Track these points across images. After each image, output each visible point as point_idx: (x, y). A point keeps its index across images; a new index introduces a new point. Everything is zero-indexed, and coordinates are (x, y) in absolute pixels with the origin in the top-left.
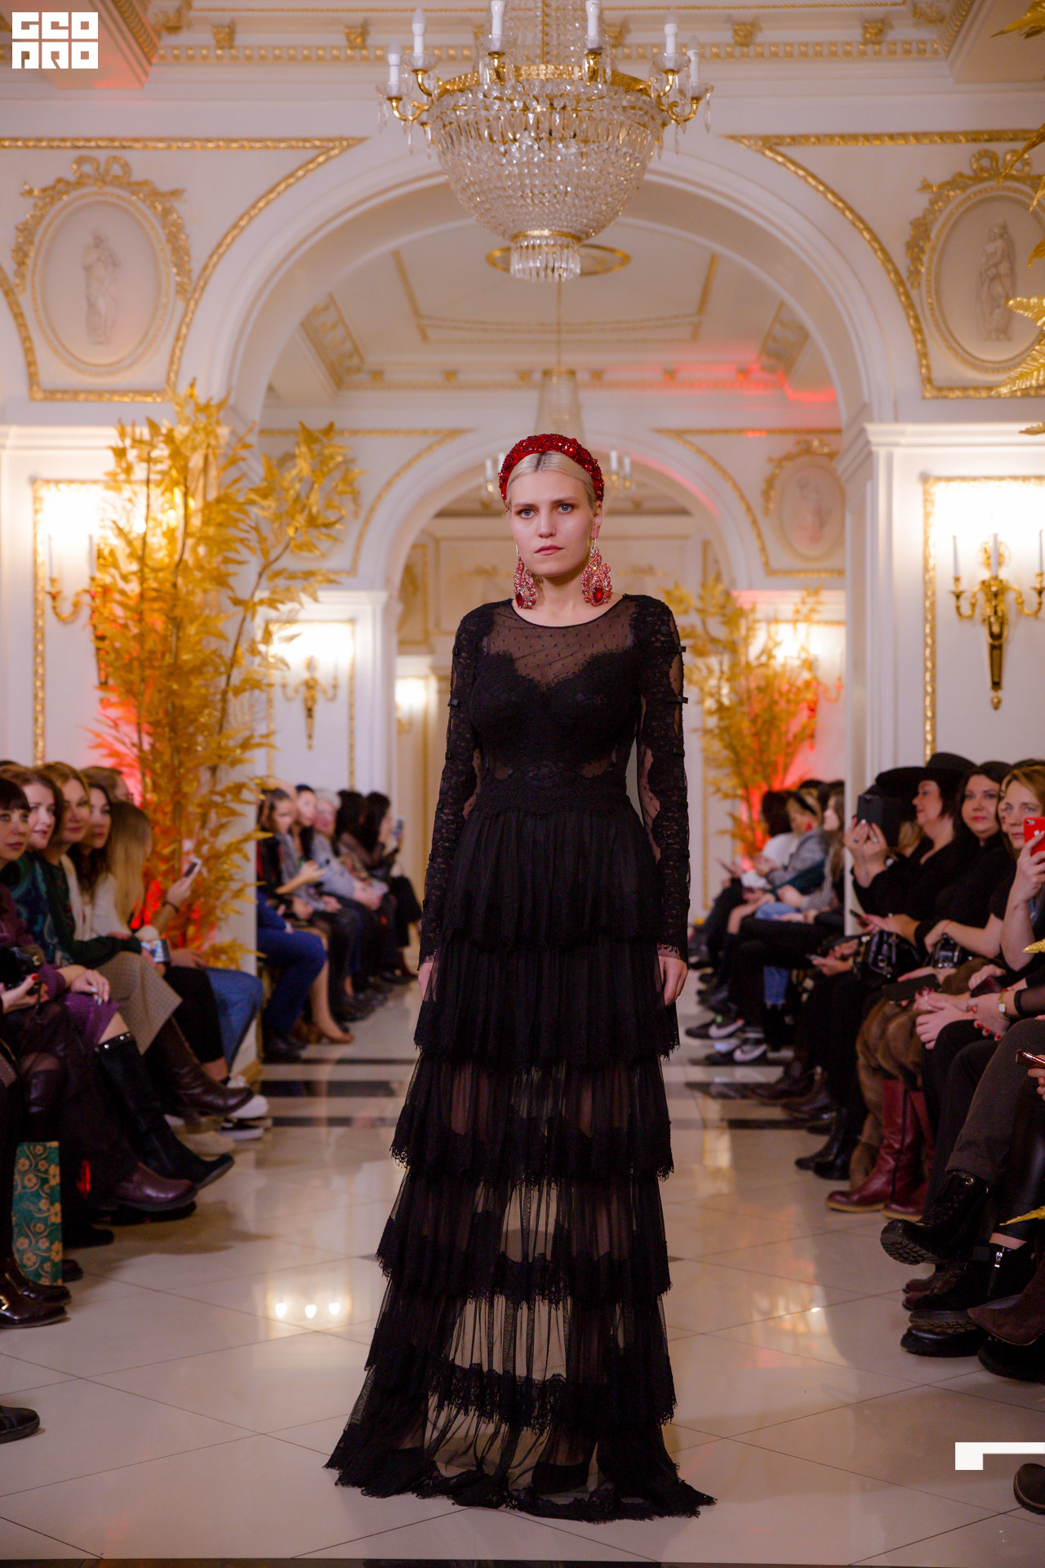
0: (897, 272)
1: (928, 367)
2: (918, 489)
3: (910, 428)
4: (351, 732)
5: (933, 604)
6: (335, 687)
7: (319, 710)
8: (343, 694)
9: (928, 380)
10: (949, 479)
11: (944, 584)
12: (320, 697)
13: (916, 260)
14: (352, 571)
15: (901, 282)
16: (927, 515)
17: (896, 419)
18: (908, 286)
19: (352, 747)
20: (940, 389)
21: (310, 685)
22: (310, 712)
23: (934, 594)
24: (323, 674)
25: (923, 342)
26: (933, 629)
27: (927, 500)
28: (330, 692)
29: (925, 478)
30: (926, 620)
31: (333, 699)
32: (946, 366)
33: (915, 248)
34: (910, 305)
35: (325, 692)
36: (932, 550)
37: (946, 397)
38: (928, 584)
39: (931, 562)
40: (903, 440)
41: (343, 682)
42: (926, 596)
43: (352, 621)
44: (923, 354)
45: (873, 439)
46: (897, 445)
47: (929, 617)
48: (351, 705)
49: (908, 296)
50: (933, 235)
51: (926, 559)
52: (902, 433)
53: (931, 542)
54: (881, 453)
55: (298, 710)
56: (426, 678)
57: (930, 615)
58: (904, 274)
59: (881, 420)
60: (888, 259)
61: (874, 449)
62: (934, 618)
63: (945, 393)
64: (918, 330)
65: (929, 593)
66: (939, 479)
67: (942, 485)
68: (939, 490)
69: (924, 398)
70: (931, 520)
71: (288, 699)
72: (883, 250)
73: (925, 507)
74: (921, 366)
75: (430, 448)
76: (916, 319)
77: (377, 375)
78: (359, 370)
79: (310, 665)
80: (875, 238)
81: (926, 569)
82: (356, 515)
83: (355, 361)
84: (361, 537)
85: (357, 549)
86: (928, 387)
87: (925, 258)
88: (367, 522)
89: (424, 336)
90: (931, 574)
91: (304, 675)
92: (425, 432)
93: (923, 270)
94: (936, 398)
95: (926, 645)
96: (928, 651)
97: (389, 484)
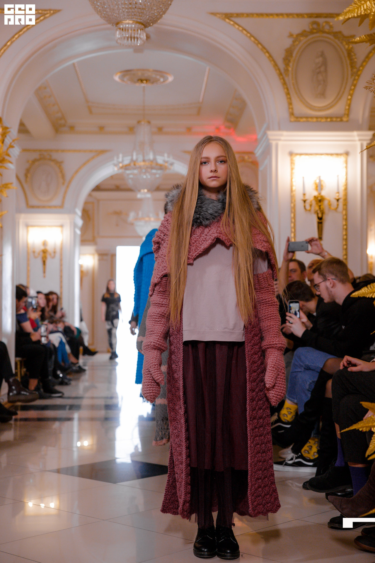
0: (279, 70)
1: (292, 109)
2: (288, 158)
3: (285, 133)
4: (61, 271)
5: (294, 205)
6: (55, 252)
7: (49, 261)
8: (58, 255)
9: (292, 114)
10: (301, 154)
11: (299, 197)
12: (49, 257)
13: (287, 65)
14: (62, 206)
15: (280, 74)
16: (292, 169)
17: (280, 129)
18: (284, 75)
19: (61, 277)
20: (297, 118)
21: (45, 252)
22: (44, 263)
23: (295, 201)
24: (50, 248)
25: (290, 98)
26: (294, 215)
27: (292, 163)
28: (53, 255)
29: (291, 154)
30: (292, 212)
31: (54, 257)
32: (300, 108)
33: (287, 60)
34: (284, 84)
35: (50, 254)
36: (294, 184)
37: (299, 121)
38: (292, 197)
39: (294, 188)
40: (282, 138)
41: (58, 250)
42: (292, 202)
43: (62, 226)
44: (290, 104)
45: (271, 137)
46: (280, 140)
47: (293, 211)
48: (61, 260)
49: (283, 79)
50: (294, 55)
51: (292, 186)
52: (282, 135)
53: (293, 180)
54: (274, 143)
55: (39, 262)
56: (93, 255)
57: (293, 209)
58: (282, 71)
59: (273, 130)
60: (276, 65)
61: (271, 141)
62: (295, 211)
63: (299, 119)
64: (288, 94)
65: (293, 201)
66: (297, 154)
67: (298, 157)
68: (297, 159)
69: (291, 121)
70: (294, 171)
71: (35, 257)
72: (274, 61)
73: (291, 166)
74: (289, 108)
75: (93, 158)
76: (287, 89)
77: (72, 128)
78: (64, 126)
79: (45, 244)
80: (270, 56)
81: (292, 191)
82: (63, 184)
83: (62, 122)
84: (65, 193)
85: (64, 197)
86: (292, 117)
87: (291, 64)
88: (68, 187)
89: (91, 112)
90: (294, 193)
91: (42, 248)
92: (91, 151)
93: (290, 69)
94: (295, 121)
95: (292, 222)
96: (292, 225)
97: (77, 172)
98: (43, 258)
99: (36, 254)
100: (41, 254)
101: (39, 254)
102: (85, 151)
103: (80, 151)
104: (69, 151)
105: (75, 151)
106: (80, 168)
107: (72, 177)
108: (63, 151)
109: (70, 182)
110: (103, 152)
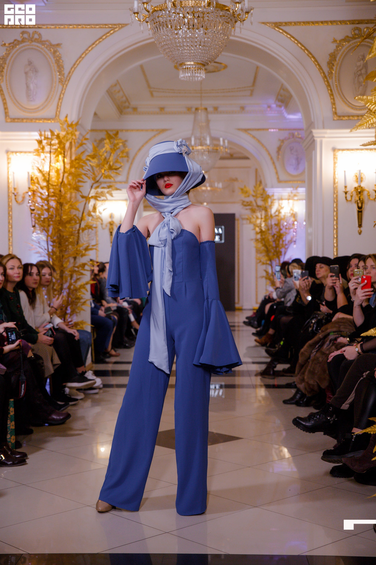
0: (324, 73)
1: (335, 108)
2: (332, 153)
3: (328, 131)
5: (337, 196)
9: (335, 113)
10: (343, 150)
11: (341, 189)
13: (331, 68)
14: (126, 182)
15: (325, 77)
16: (335, 163)
17: (324, 128)
18: (328, 78)
20: (340, 116)
22: (111, 233)
23: (337, 192)
24: (116, 219)
25: (334, 99)
26: (337, 205)
27: (335, 157)
29: (334, 150)
30: (334, 202)
32: (342, 108)
33: (330, 64)
34: (329, 85)
36: (337, 176)
37: (342, 120)
38: (335, 188)
39: (336, 180)
40: (326, 136)
42: (334, 193)
44: (334, 104)
45: (315, 135)
46: (324, 137)
47: (336, 201)
49: (328, 82)
50: (337, 59)
51: (334, 179)
52: (326, 133)
53: (336, 173)
54: (318, 140)
55: (107, 233)
57: (336, 200)
58: (327, 74)
59: (318, 128)
60: (321, 68)
61: (315, 139)
63: (342, 118)
64: (332, 95)
65: (336, 192)
66: (339, 150)
67: (340, 152)
68: (339, 154)
69: (334, 120)
70: (336, 165)
71: (103, 229)
72: (319, 65)
73: (334, 160)
74: (333, 108)
75: (155, 136)
76: (331, 90)
77: (135, 109)
78: (128, 107)
79: (111, 216)
80: (316, 60)
81: (334, 183)
82: (128, 161)
83: (127, 104)
84: (130, 169)
85: (128, 173)
86: (335, 116)
87: (334, 68)
88: (132, 163)
89: (152, 95)
90: (336, 185)
91: (110, 220)
92: (153, 130)
93: (334, 72)
94: (338, 120)
95: (334, 211)
96: (335, 213)
97: (140, 149)
98: (110, 229)
99: (104, 226)
100: (109, 225)
101: (106, 226)
102: (147, 130)
103: (142, 130)
104: (132, 130)
105: (138, 130)
106: (143, 146)
107: (136, 154)
108: (127, 130)
109: (134, 159)
110: (164, 131)
